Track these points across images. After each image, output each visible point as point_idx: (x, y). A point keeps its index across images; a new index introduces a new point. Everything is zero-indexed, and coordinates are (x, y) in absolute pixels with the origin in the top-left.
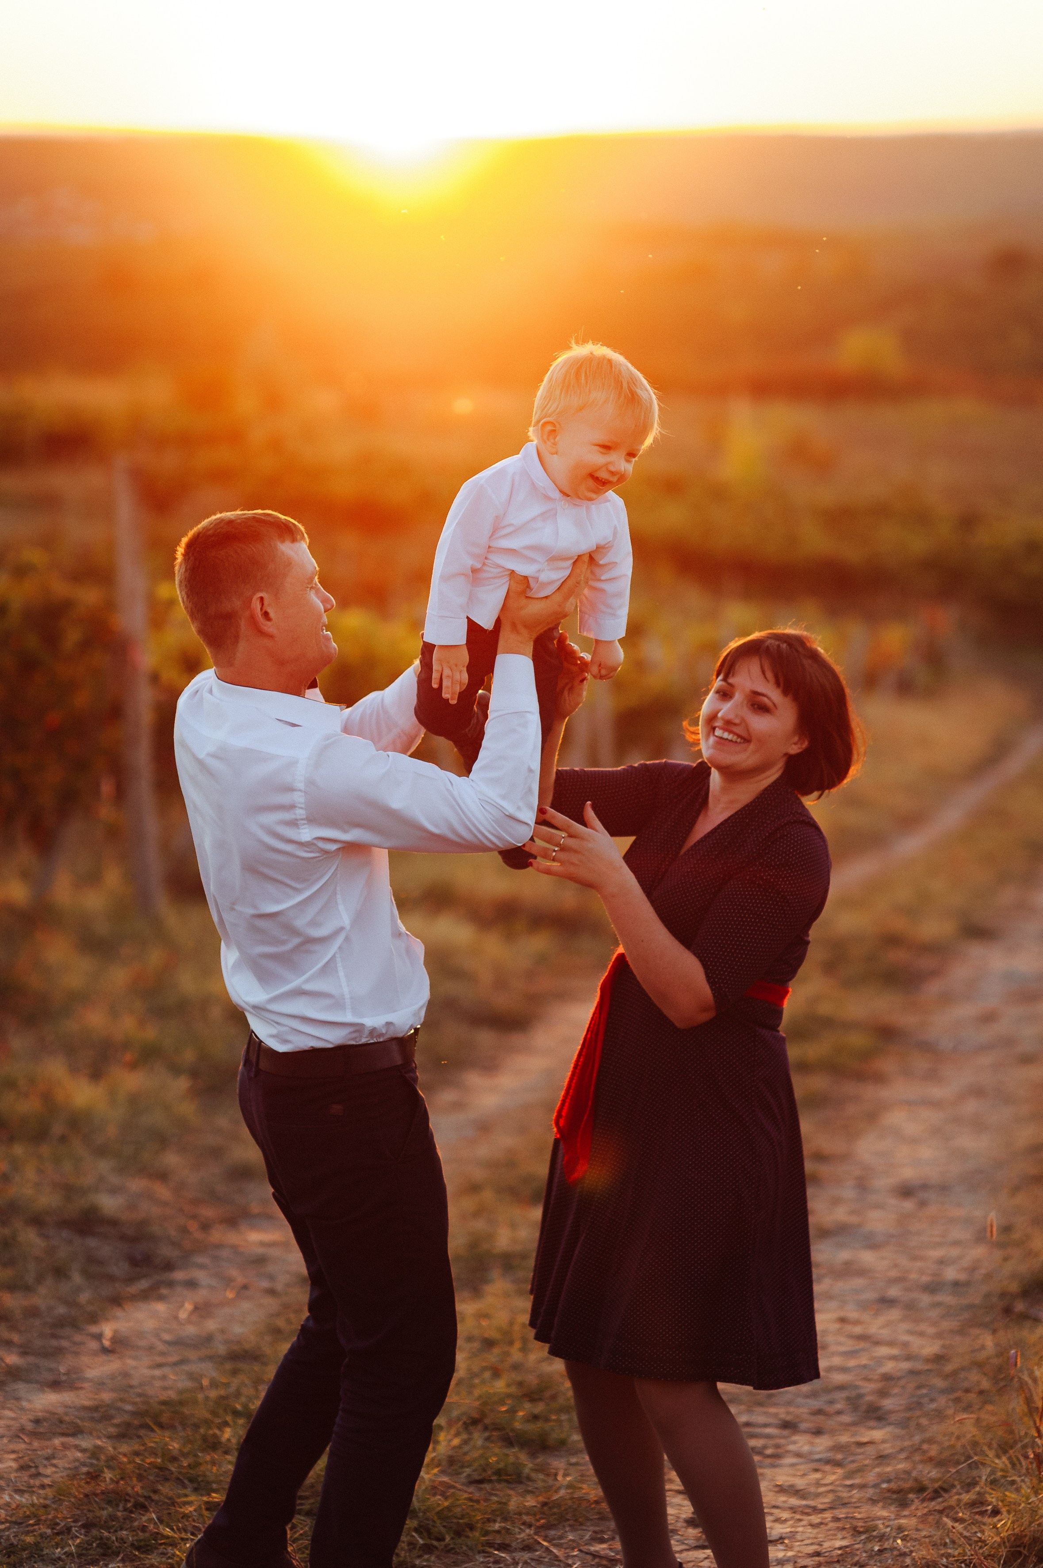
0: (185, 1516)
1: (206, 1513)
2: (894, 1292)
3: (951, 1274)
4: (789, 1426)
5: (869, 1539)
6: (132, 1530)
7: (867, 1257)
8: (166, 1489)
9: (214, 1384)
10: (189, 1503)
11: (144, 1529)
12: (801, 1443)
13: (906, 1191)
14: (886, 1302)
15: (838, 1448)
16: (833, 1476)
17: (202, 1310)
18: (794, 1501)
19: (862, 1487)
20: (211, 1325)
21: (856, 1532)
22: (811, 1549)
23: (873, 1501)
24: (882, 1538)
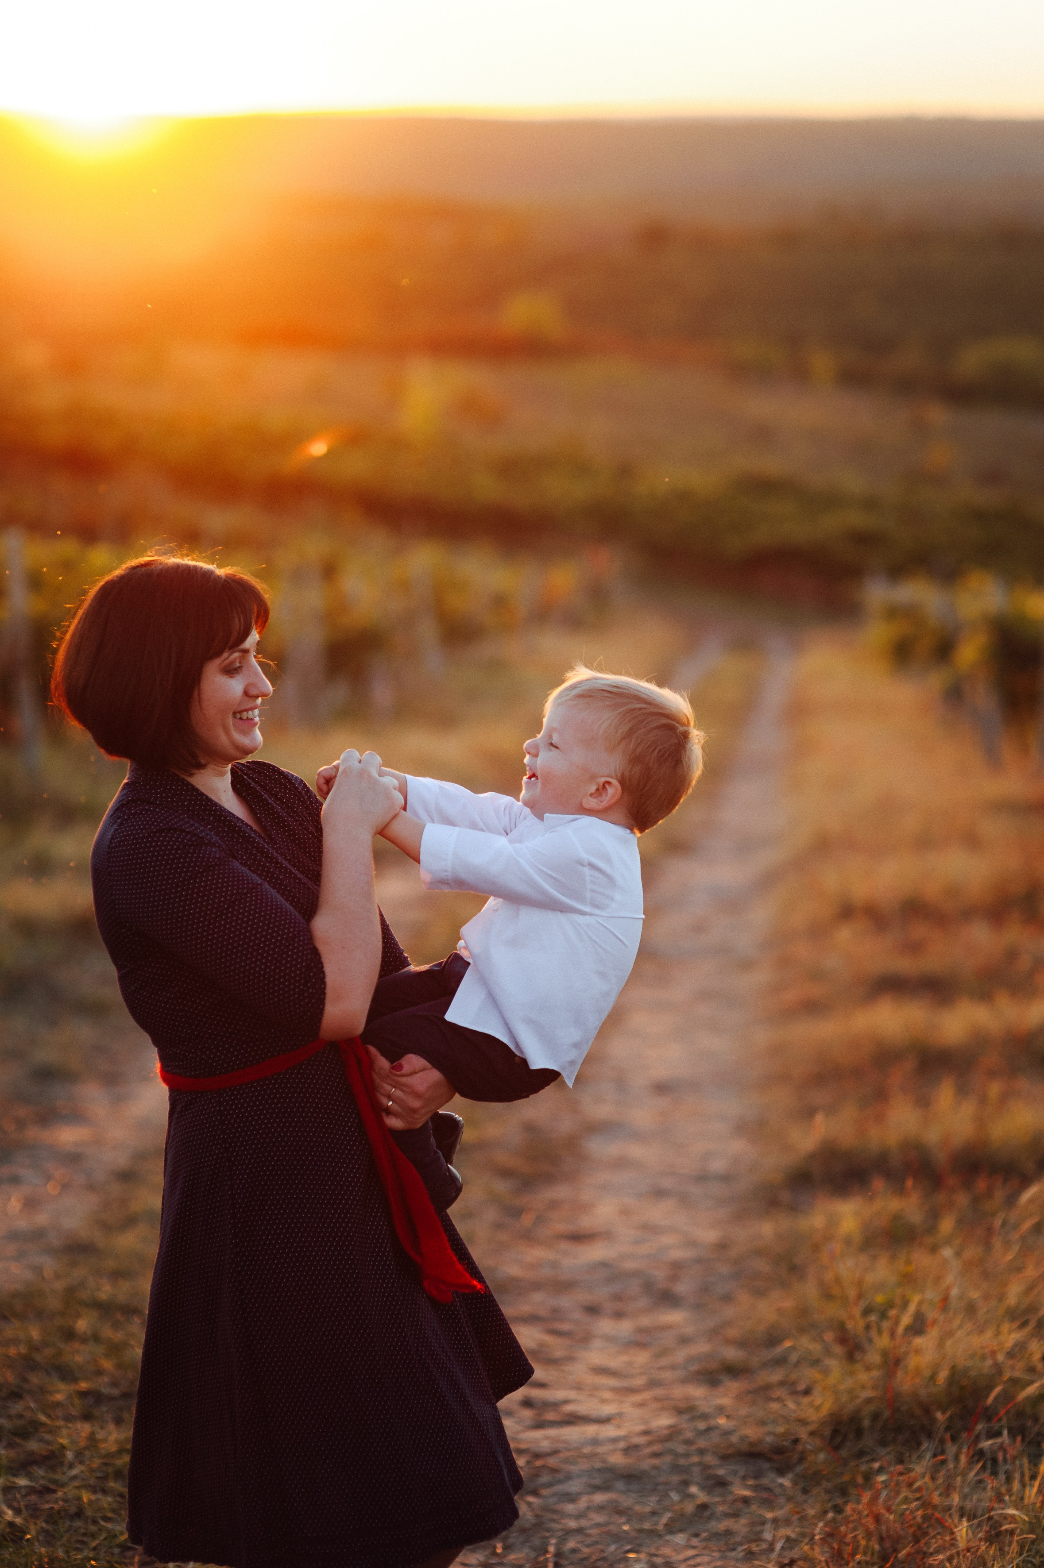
0: (58, 1404)
1: (77, 1401)
2: (667, 1183)
3: (717, 1166)
4: (593, 1310)
5: (693, 1419)
6: (9, 1417)
7: (636, 1151)
8: (35, 1379)
9: (57, 1276)
10: (58, 1391)
11: (20, 1416)
12: (605, 1326)
13: (662, 1088)
14: (659, 1193)
15: (641, 1330)
16: (642, 1358)
17: (31, 1204)
18: (613, 1382)
19: (673, 1367)
20: (42, 1219)
21: (680, 1411)
22: (641, 1428)
23: (684, 1381)
24: (704, 1417)
